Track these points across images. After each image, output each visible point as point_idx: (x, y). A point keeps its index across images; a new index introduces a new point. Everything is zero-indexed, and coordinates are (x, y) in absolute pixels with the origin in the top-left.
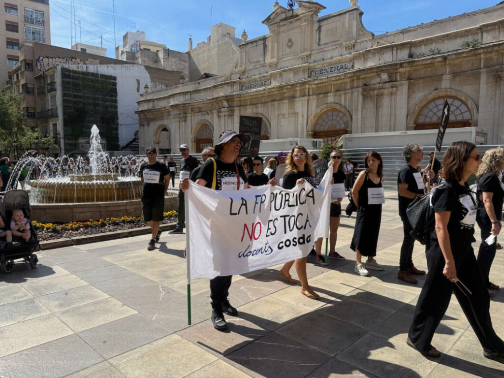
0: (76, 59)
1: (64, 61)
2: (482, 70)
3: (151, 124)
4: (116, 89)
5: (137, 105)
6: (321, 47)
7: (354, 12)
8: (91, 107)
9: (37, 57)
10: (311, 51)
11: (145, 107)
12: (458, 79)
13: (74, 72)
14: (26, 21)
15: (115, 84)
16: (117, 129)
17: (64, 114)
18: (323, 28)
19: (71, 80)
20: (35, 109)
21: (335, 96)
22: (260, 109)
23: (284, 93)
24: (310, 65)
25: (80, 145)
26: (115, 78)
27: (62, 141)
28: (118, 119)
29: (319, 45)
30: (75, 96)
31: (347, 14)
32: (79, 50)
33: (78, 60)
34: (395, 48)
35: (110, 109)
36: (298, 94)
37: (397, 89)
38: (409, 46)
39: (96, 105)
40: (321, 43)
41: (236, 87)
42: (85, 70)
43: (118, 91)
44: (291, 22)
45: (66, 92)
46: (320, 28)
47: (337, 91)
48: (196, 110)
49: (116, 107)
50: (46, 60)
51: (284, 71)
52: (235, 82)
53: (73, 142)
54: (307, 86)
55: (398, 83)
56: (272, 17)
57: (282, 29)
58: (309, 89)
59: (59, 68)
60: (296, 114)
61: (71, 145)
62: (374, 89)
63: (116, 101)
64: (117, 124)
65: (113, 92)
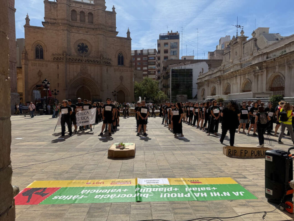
0: (181, 63)
1: (177, 64)
2: (285, 64)
3: (201, 88)
4: (192, 74)
5: (197, 80)
6: (245, 55)
7: (252, 40)
8: (182, 82)
9: (167, 65)
10: (241, 57)
11: (199, 81)
12: (280, 68)
13: (176, 70)
14: (171, 48)
15: (192, 72)
16: (192, 90)
17: (172, 86)
18: (245, 46)
19: (175, 73)
20: (166, 84)
21: (248, 75)
22: (228, 81)
23: (234, 74)
24: (241, 62)
25: (177, 97)
26: (192, 70)
27: (171, 96)
28: (192, 86)
29: (244, 54)
30: (176, 79)
31: (251, 41)
32: (183, 59)
33: (182, 63)
34: (262, 55)
35: (189, 82)
36: (238, 75)
37: (263, 73)
38: (266, 54)
39: (184, 81)
40: (244, 53)
41: (222, 72)
42: (180, 68)
43: (193, 75)
44: (236, 45)
45: (173, 78)
46: (244, 46)
47: (248, 73)
48: (212, 82)
49: (192, 81)
50: (170, 65)
51: (234, 65)
52: (222, 70)
53: (174, 96)
54: (240, 72)
55: (263, 70)
56: (231, 43)
57: (234, 48)
58: (241, 72)
59: (171, 69)
60: (237, 83)
61: (174, 98)
62: (257, 73)
63: (192, 79)
64: (192, 88)
65: (191, 75)
